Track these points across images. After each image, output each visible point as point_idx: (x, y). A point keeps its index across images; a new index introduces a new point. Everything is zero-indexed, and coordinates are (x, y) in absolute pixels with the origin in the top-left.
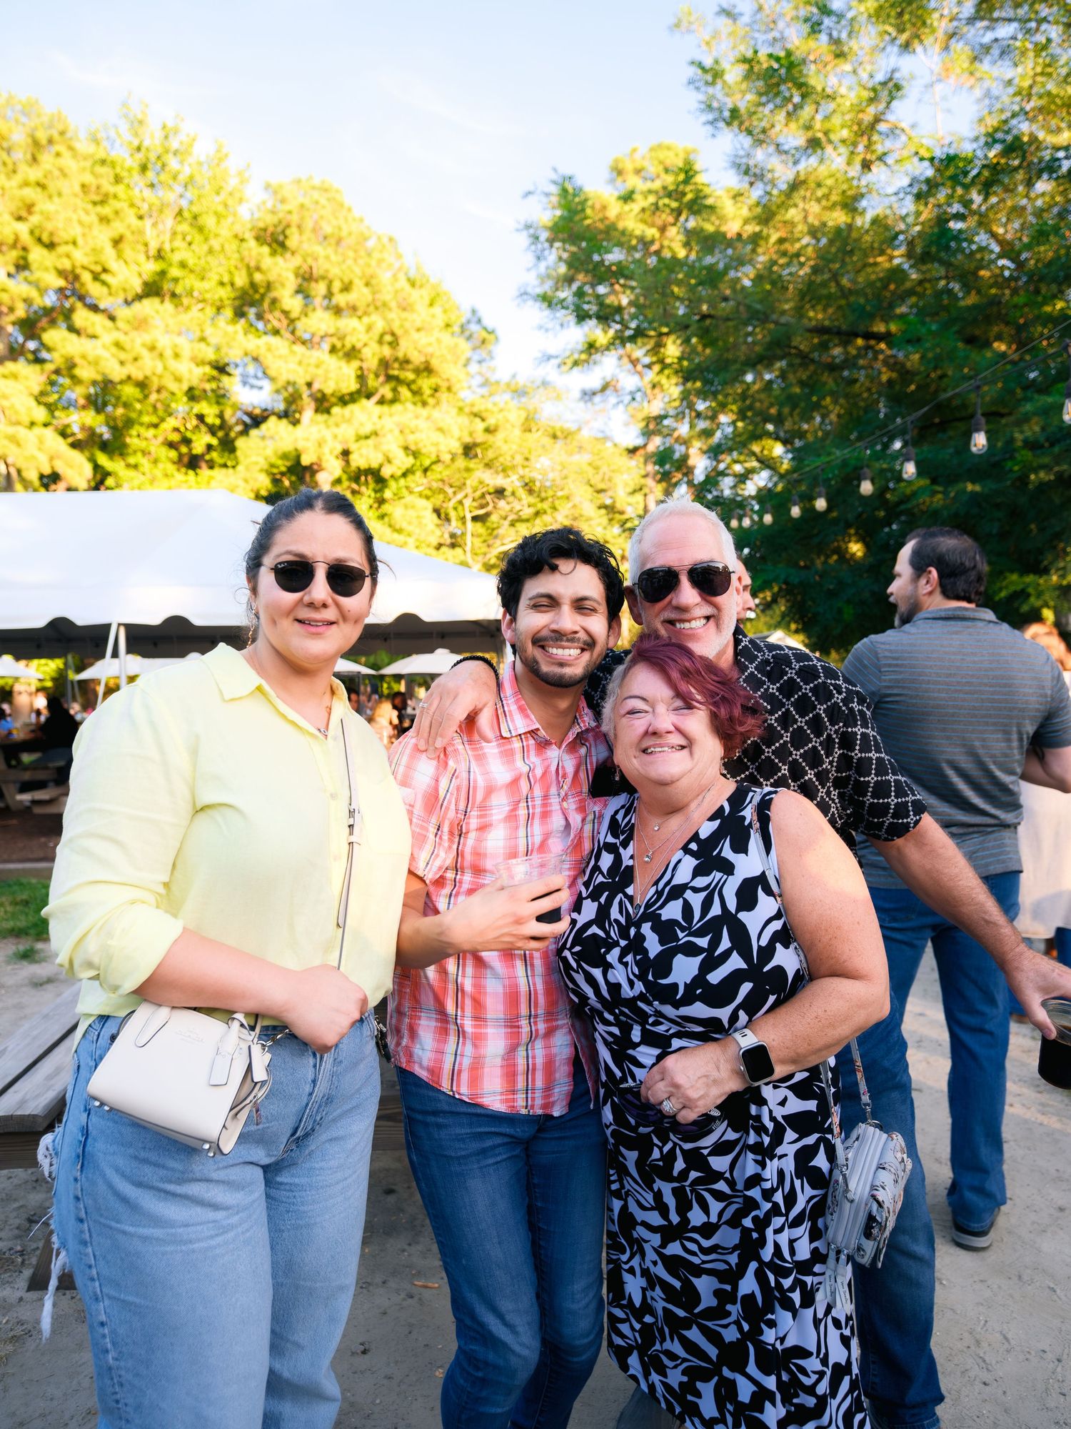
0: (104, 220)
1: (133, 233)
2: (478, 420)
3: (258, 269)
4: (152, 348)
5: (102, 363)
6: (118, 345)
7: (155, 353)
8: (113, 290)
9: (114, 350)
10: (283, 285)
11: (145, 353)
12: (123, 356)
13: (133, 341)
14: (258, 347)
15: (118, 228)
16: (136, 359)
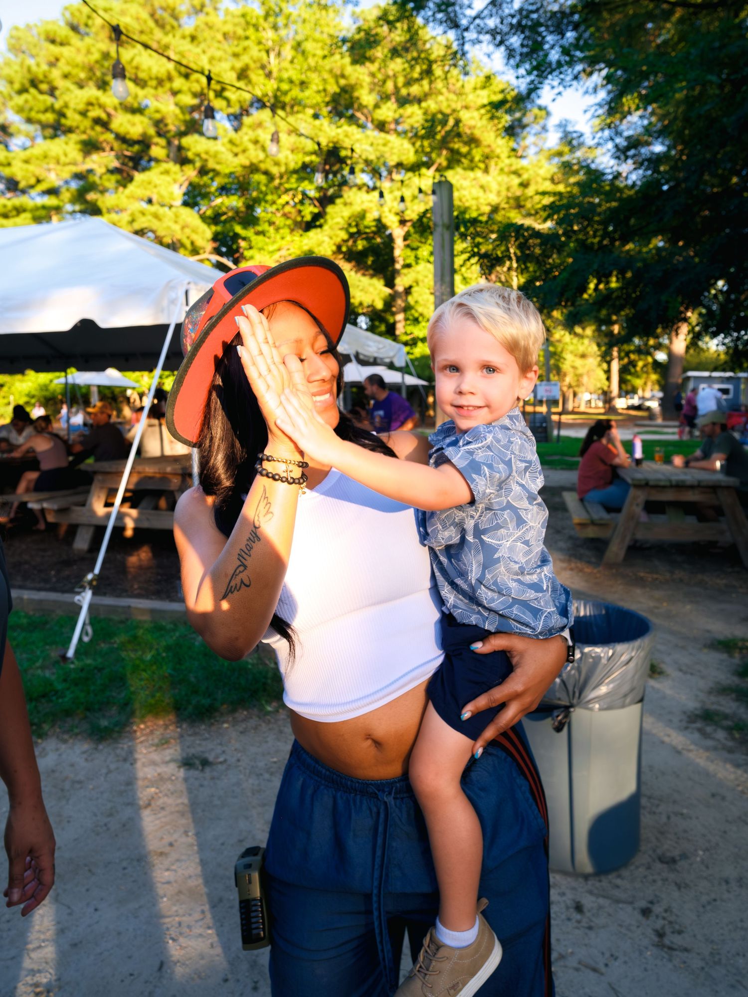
0: (236, 55)
1: (255, 62)
2: (513, 177)
3: (343, 76)
4: (256, 142)
5: (219, 156)
6: (231, 142)
7: (259, 146)
8: (232, 103)
9: (229, 146)
10: (362, 86)
11: (251, 146)
12: (236, 150)
13: (241, 138)
14: (338, 134)
15: (245, 59)
16: (244, 151)
